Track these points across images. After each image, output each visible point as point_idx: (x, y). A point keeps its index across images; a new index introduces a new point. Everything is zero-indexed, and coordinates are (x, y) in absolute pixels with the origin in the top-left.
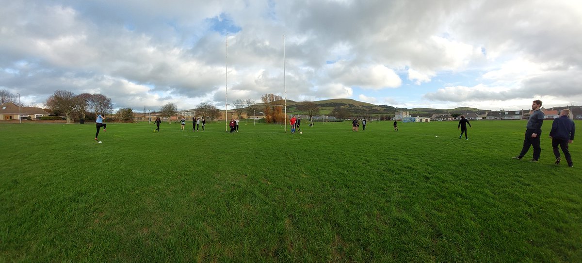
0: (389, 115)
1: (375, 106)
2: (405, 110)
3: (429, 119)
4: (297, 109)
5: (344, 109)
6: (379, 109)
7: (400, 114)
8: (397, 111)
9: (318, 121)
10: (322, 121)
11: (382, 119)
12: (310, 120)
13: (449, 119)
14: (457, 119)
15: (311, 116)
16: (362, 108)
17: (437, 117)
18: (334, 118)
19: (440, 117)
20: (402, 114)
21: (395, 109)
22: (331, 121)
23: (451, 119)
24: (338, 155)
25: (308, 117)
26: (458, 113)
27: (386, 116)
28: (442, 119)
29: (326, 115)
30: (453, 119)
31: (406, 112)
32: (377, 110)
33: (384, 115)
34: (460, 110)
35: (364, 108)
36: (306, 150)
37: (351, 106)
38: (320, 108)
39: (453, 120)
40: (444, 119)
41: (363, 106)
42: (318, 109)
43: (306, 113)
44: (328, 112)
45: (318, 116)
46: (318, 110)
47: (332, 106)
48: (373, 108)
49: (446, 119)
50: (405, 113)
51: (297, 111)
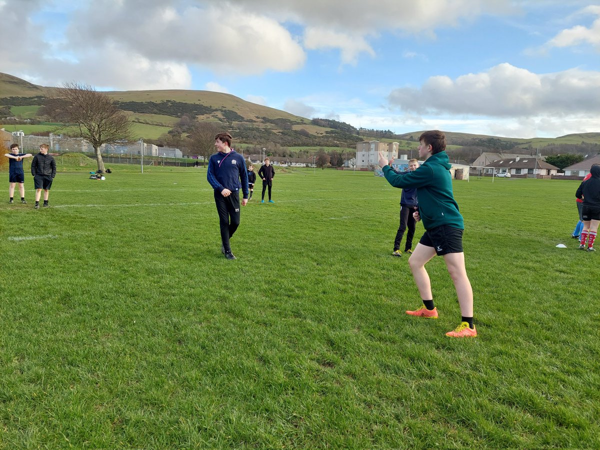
0: (338, 150)
1: (302, 121)
2: (386, 136)
3: (466, 170)
4: (41, 113)
5: (207, 126)
6: (313, 130)
7: (369, 150)
8: (362, 140)
9: (124, 159)
10: (136, 160)
11: (321, 163)
12: (95, 156)
13: (536, 172)
14: (568, 173)
15: (96, 144)
16: (262, 126)
17: (497, 165)
18: (178, 153)
19: (506, 165)
20: (377, 149)
21: (358, 133)
22: (167, 164)
23: (543, 172)
24: (213, 312)
25: (86, 146)
26: (570, 154)
27: (333, 155)
28: (513, 172)
29: (149, 142)
30: (554, 172)
31: (390, 144)
32: (306, 134)
33: (327, 150)
34: (579, 142)
35: (269, 126)
36: (66, 299)
37: (230, 115)
38: (131, 116)
39: (553, 177)
40: (518, 170)
41: (265, 120)
42: (123, 118)
43: (75, 129)
44: (157, 133)
45: (124, 144)
46: (121, 124)
47: (171, 114)
48: (296, 128)
49: (524, 172)
50: (387, 147)
51: (47, 122)
